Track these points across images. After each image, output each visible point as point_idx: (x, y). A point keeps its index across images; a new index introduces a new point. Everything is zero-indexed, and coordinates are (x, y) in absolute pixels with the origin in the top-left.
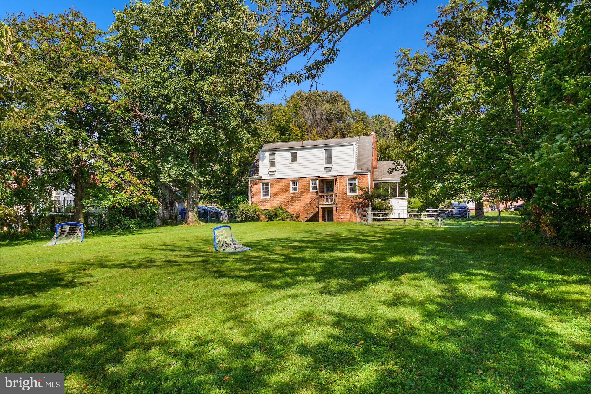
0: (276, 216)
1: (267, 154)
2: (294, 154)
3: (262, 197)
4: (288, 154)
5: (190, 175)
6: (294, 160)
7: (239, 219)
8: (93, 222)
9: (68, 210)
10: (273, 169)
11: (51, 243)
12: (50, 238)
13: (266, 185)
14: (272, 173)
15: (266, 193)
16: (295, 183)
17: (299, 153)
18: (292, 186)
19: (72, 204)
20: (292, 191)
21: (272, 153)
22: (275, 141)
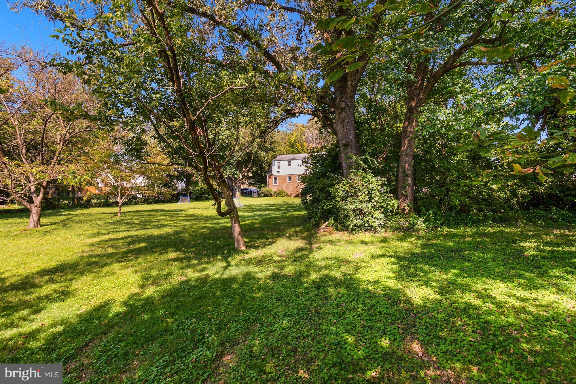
0: (279, 194)
1: (276, 162)
2: (289, 162)
3: (274, 184)
4: (287, 162)
5: (236, 174)
6: (289, 165)
7: (261, 196)
8: (193, 196)
9: (182, 190)
10: (279, 170)
11: (178, 203)
12: (177, 202)
13: (276, 178)
14: (278, 172)
15: (276, 183)
16: (290, 177)
17: (292, 161)
18: (288, 179)
19: (185, 187)
20: (288, 182)
21: (279, 162)
22: (284, 154)
